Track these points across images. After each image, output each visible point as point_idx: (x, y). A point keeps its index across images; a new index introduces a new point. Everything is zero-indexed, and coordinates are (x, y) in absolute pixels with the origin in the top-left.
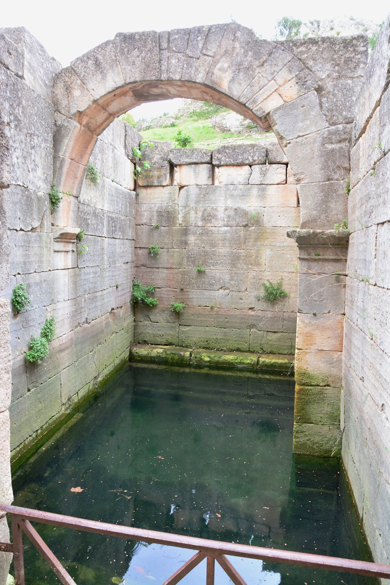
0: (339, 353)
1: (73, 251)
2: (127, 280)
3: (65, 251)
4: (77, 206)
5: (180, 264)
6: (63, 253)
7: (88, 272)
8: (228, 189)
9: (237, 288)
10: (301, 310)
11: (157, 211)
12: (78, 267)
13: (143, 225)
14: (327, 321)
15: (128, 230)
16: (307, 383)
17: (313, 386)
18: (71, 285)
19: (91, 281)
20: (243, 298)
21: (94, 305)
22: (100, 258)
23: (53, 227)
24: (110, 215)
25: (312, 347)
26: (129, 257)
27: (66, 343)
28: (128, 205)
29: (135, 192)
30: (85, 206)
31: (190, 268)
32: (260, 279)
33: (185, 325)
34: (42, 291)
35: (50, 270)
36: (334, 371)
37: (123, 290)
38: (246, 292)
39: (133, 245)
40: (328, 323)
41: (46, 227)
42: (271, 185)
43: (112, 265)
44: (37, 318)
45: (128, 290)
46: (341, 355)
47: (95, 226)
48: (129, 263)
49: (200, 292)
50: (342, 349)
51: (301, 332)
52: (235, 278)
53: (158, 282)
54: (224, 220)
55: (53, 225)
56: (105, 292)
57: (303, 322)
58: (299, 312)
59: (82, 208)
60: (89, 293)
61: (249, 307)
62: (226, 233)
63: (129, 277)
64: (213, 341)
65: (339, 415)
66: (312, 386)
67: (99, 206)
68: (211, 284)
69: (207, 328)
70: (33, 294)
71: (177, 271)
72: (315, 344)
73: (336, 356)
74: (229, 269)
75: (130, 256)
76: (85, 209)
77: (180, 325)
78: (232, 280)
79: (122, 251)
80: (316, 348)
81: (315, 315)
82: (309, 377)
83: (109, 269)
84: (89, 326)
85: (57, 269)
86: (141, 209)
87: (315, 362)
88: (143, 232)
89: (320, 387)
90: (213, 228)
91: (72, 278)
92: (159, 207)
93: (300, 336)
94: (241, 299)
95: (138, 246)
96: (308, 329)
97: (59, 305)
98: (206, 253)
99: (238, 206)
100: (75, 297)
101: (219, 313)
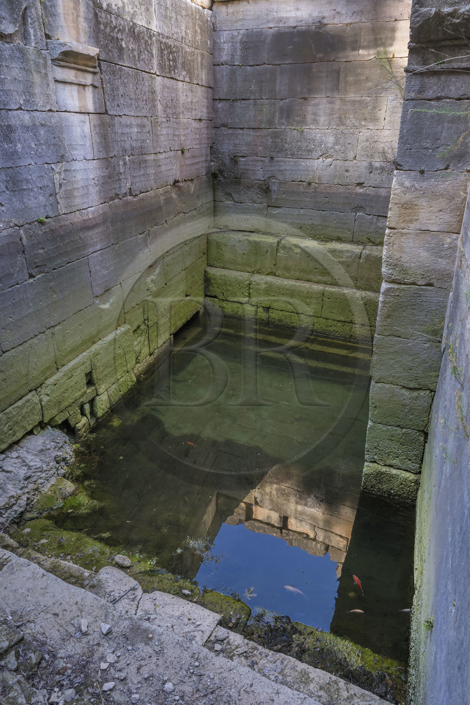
0: (455, 236)
1: (94, 87)
2: (200, 144)
3: (79, 85)
4: (93, 11)
5: (270, 122)
6: (75, 88)
7: (128, 123)
9: (343, 155)
10: (400, 166)
11: (240, 42)
12: (106, 112)
13: (222, 64)
14: (440, 183)
15: (200, 70)
16: (398, 279)
17: (407, 284)
18: (96, 139)
19: (134, 137)
20: (350, 169)
21: (142, 172)
22: (149, 106)
23: (48, 40)
24: (164, 40)
25: (412, 226)
26: (202, 112)
27: (94, 218)
28: (199, 31)
29: (210, 12)
30: (113, 16)
31: (283, 127)
32: (375, 142)
33: (275, 207)
34: (38, 141)
35: (50, 110)
36: (443, 263)
37: (193, 157)
38: (355, 161)
39: (210, 96)
40: (442, 186)
41: (33, 37)
43: (171, 119)
44: (34, 179)
45: (203, 159)
46: (456, 239)
47: (136, 53)
48: (204, 121)
49: (294, 162)
50: (460, 230)
51: (396, 202)
52: (342, 141)
53: (243, 148)
55: (48, 37)
56: (162, 156)
57: (401, 184)
58: (397, 169)
59: (106, 18)
60: (132, 155)
61: (356, 182)
63: (205, 141)
64: (308, 227)
65: (442, 329)
66: (405, 284)
67: (141, 22)
68: (309, 151)
69: (302, 211)
70: (21, 143)
71: (265, 132)
72: (417, 220)
73: (449, 240)
74: (334, 127)
75: (205, 110)
76: (111, 22)
77: (269, 206)
78: (336, 143)
79: (189, 100)
80: (418, 227)
81: (422, 172)
82: (404, 271)
83: (167, 125)
84: (135, 199)
85: (66, 111)
86: (220, 39)
87: (414, 249)
88: (223, 76)
89: (417, 287)
91: (97, 129)
93: (395, 208)
94: (347, 171)
95: (217, 97)
96: (408, 197)
97: (77, 165)
100: (105, 156)
101: (318, 190)
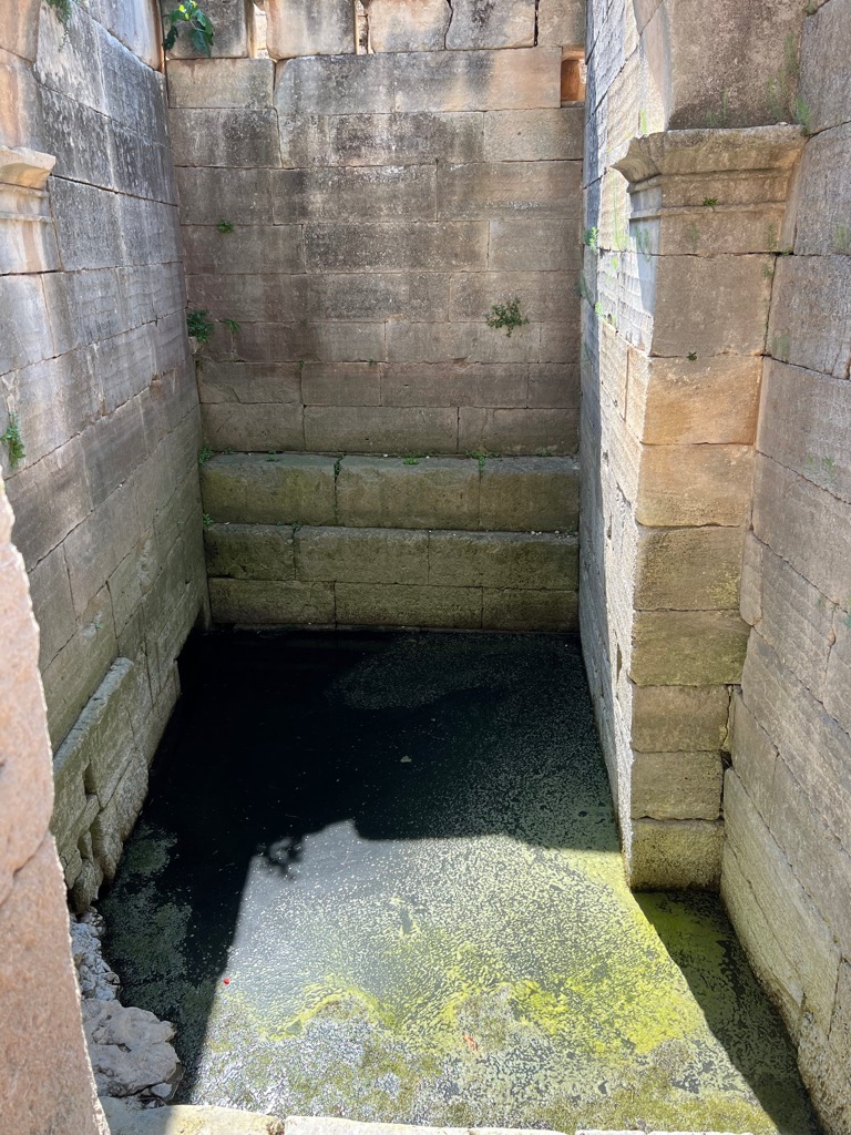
0: (745, 449)
1: (44, 224)
3: (25, 223)
4: (34, 88)
5: (293, 263)
6: (19, 228)
7: (90, 282)
8: (396, 65)
9: (427, 314)
11: (224, 128)
12: (62, 268)
13: (192, 165)
14: (719, 373)
15: (162, 177)
18: (54, 318)
19: (99, 308)
20: (441, 336)
21: (114, 369)
22: (111, 248)
24: (117, 130)
25: (682, 439)
26: (171, 250)
27: (65, 468)
28: (153, 109)
30: (54, 94)
31: (318, 271)
32: (478, 292)
33: (317, 406)
36: (731, 490)
38: (447, 323)
39: (177, 218)
40: (722, 377)
42: (499, 49)
43: (139, 267)
45: (179, 331)
46: (748, 452)
47: (87, 156)
48: (174, 265)
49: (344, 329)
50: (751, 439)
51: (656, 404)
52: (421, 291)
54: (389, 148)
56: (134, 336)
59: (47, 97)
60: (100, 339)
61: (453, 357)
62: (396, 179)
64: (380, 436)
67: (88, 100)
68: (367, 309)
69: (365, 409)
71: (286, 279)
72: (688, 429)
73: (736, 455)
74: (407, 270)
75: (173, 246)
76: (54, 104)
77: (305, 407)
78: (413, 295)
79: (155, 231)
80: (691, 439)
81: (692, 357)
82: (672, 506)
83: (135, 278)
84: (110, 420)
85: (11, 274)
86: (184, 122)
87: (688, 473)
88: (195, 184)
89: (695, 529)
90: (366, 171)
91: (54, 301)
92: (228, 116)
93: (655, 413)
94: (436, 340)
95: (188, 222)
96: (673, 395)
97: (35, 373)
98: (353, 233)
99: (421, 109)
100: (68, 349)
101: (390, 373)
